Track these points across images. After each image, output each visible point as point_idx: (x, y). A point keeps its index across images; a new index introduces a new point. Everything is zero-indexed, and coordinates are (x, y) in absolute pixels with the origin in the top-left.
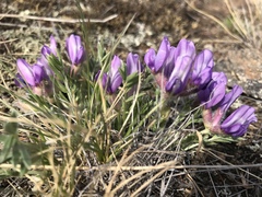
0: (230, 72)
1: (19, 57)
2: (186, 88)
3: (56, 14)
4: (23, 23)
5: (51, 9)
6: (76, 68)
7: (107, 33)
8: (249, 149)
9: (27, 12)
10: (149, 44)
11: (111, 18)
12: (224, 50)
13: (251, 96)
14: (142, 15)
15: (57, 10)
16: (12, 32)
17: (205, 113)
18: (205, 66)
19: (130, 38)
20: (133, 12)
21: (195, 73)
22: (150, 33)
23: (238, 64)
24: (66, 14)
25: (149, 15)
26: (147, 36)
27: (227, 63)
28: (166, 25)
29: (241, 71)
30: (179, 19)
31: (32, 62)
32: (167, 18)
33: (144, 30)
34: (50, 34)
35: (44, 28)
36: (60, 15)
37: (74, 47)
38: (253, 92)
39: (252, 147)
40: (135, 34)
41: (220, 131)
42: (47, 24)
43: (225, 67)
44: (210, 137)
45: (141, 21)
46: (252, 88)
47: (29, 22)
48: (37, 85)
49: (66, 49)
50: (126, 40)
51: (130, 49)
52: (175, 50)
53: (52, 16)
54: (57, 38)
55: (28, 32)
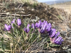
0: (58, 29)
1: (5, 24)
2: (45, 32)
3: (15, 13)
4: (7, 15)
5: (14, 12)
6: (19, 27)
7: (28, 18)
8: (62, 49)
9: (8, 13)
10: (38, 21)
11: (29, 15)
12: (58, 24)
13: (64, 35)
14: (37, 14)
15: (16, 12)
16: (4, 17)
17: (51, 38)
18: (49, 27)
19: (34, 20)
20: (35, 14)
21: (47, 28)
22: (39, 19)
23: (61, 27)
24: (18, 13)
25: (39, 14)
26: (38, 20)
27: (58, 27)
28: (43, 17)
29: (61, 29)
30: (46, 15)
31: (8, 25)
32: (43, 15)
33: (38, 18)
34: (13, 18)
35: (12, 17)
36: (17, 14)
37: (19, 22)
38: (64, 34)
39: (63, 48)
40: (35, 19)
41: (54, 43)
42: (13, 16)
43: (57, 28)
44: (52, 45)
45: (37, 16)
46: (64, 33)
47: (9, 15)
48: (9, 31)
49: (17, 22)
50: (33, 20)
51: (34, 23)
52: (43, 23)
53: (14, 14)
54: (15, 19)
55: (8, 18)
